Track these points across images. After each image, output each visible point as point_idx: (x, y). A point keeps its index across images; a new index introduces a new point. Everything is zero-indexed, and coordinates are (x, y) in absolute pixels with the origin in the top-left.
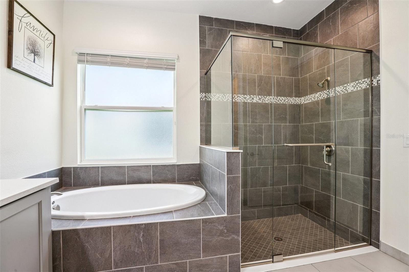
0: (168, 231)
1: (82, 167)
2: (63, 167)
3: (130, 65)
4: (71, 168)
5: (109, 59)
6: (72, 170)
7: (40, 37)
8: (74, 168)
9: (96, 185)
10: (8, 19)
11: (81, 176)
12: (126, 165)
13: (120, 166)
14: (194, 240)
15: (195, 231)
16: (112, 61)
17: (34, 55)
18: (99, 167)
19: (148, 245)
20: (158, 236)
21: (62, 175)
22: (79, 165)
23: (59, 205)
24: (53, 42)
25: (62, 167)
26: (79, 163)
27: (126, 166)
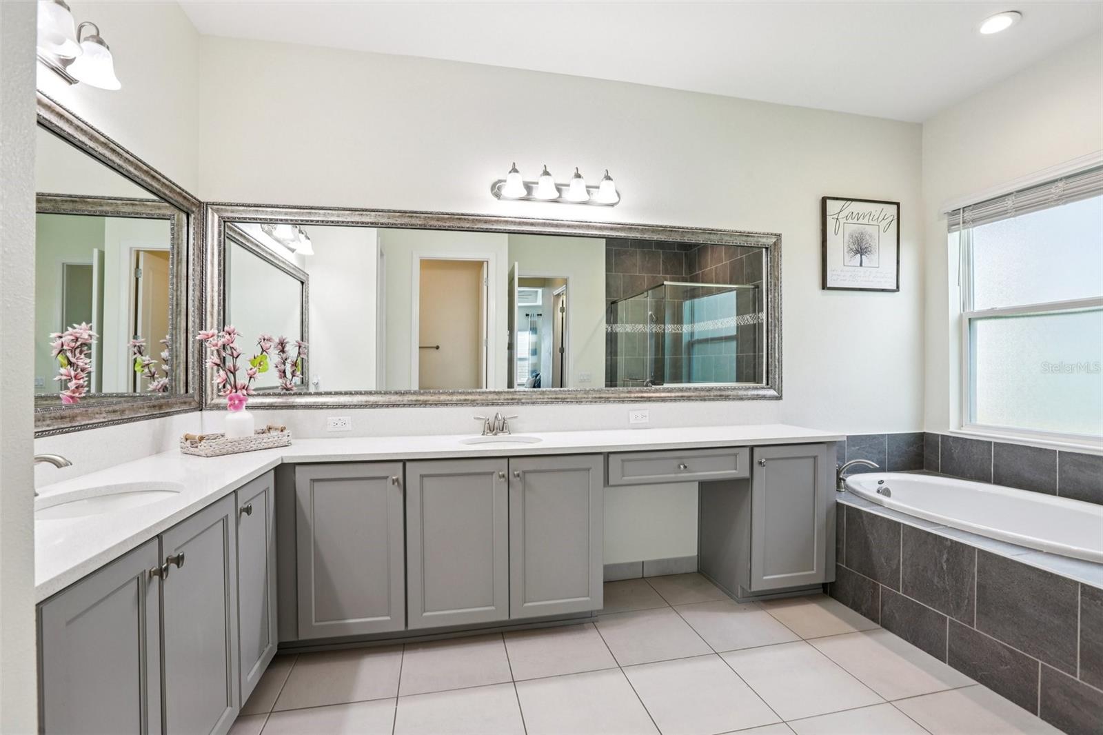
0: (994, 574)
1: (958, 438)
2: (924, 433)
3: (1067, 198)
4: (938, 435)
5: (1009, 203)
6: (940, 440)
7: (871, 223)
8: (943, 436)
9: (984, 479)
10: (821, 228)
11: (955, 456)
12: (1058, 449)
13: (1041, 449)
14: (1056, 622)
15: (1060, 604)
16: (1017, 205)
17: (861, 255)
18: (991, 442)
19: (957, 583)
20: (974, 574)
21: (923, 446)
22: (951, 432)
23: (889, 487)
24: (896, 217)
25: (922, 431)
26: (952, 429)
27: (1056, 451)
